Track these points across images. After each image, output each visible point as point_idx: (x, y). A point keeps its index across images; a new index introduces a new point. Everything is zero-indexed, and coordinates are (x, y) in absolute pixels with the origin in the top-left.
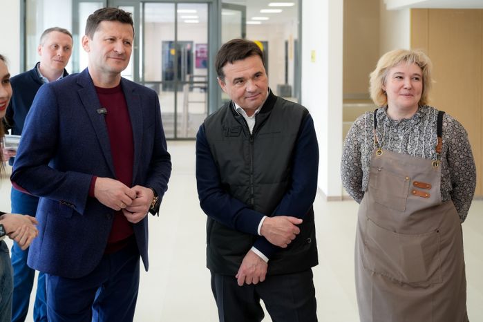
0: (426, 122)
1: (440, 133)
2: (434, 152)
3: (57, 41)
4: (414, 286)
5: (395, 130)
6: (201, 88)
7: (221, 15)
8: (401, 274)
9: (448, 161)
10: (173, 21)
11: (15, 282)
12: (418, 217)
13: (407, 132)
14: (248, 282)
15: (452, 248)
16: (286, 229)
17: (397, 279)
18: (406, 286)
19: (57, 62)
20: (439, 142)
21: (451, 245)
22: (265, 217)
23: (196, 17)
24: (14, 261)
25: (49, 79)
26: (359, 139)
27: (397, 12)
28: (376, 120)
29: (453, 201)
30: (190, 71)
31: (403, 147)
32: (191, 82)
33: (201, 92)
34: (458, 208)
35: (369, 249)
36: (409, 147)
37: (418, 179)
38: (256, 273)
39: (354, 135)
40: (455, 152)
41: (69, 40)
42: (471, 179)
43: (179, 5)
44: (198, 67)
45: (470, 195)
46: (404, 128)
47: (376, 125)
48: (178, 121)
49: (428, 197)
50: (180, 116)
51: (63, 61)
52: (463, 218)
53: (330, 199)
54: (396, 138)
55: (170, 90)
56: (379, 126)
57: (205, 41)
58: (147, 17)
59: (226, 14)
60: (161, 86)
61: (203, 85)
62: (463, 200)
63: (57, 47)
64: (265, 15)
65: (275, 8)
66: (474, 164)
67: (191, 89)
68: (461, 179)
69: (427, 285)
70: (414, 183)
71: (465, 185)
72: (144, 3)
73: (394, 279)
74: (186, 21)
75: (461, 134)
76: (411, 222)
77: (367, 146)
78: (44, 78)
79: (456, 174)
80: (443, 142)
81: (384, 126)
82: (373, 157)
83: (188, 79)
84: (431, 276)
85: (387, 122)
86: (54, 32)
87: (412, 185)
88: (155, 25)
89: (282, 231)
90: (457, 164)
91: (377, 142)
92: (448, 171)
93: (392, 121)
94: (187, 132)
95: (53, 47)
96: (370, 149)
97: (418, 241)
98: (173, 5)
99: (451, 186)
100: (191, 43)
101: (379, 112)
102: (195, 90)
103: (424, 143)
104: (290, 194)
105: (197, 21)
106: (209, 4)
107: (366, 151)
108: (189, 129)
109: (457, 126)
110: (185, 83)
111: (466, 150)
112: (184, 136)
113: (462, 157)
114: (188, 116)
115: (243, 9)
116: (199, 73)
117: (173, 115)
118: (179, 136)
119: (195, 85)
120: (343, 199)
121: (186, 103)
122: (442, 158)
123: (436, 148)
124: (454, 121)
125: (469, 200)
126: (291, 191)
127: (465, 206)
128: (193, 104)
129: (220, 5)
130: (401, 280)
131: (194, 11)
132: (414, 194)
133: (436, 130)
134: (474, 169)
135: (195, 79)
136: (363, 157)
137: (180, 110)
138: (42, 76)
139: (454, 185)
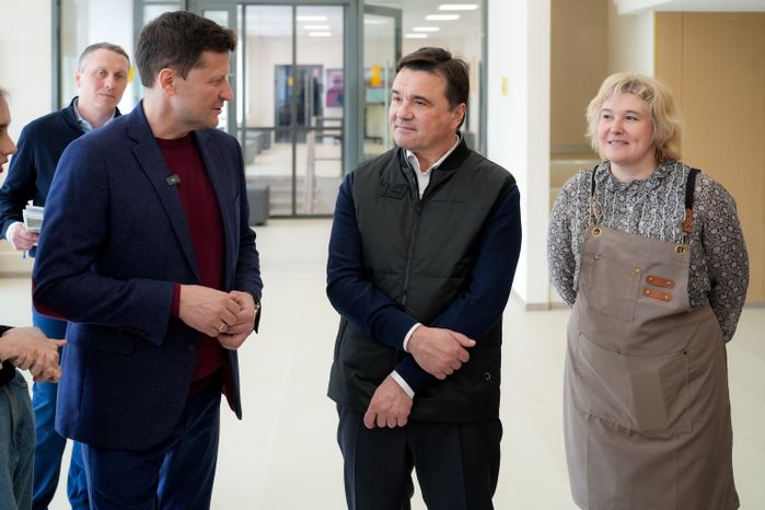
0: (670, 185)
1: (689, 202)
2: (678, 231)
3: (105, 64)
4: (650, 437)
5: (622, 198)
6: (336, 137)
7: (362, 25)
8: (628, 417)
9: (704, 246)
10: (290, 33)
11: (39, 437)
12: (652, 329)
13: (639, 200)
14: (381, 424)
15: (709, 378)
16: (447, 349)
17: (623, 425)
18: (636, 437)
19: (105, 98)
20: (688, 217)
21: (707, 374)
22: (418, 324)
23: (327, 27)
24: (37, 404)
25: (91, 123)
26: (568, 212)
27: (634, 18)
28: (595, 183)
29: (713, 308)
30: (317, 111)
31: (633, 224)
32: (319, 128)
33: (335, 144)
34: (721, 319)
35: (581, 378)
36: (641, 223)
37: (654, 272)
38: (392, 409)
39: (562, 206)
40: (714, 232)
41: (124, 63)
42: (740, 273)
43: (299, 9)
44: (330, 104)
45: (739, 298)
46: (636, 195)
47: (593, 190)
48: (298, 189)
49: (668, 300)
50: (302, 181)
51: (114, 96)
52: (728, 334)
53: (531, 307)
54: (622, 210)
55: (286, 142)
56: (597, 192)
57: (339, 65)
58: (249, 27)
59: (371, 22)
60: (273, 134)
61: (338, 133)
62: (728, 306)
63: (104, 73)
64: (433, 23)
65: (448, 13)
66: (744, 251)
67: (319, 139)
68: (724, 274)
69: (668, 436)
70: (647, 279)
71: (730, 282)
72: (244, 5)
73: (619, 426)
74: (312, 34)
75: (724, 204)
76: (643, 338)
77: (578, 221)
78: (84, 122)
79: (716, 266)
80: (695, 216)
81: (606, 191)
82: (586, 239)
83: (313, 123)
84: (676, 421)
85: (609, 185)
86: (100, 50)
87: (644, 282)
88: (262, 40)
89: (441, 351)
90: (717, 250)
91: (593, 216)
92: (704, 262)
93: (617, 184)
94: (313, 206)
95: (98, 75)
96: (583, 227)
97: (654, 367)
98: (289, 9)
99: (709, 285)
100: (320, 67)
101: (600, 169)
102: (326, 140)
103: (664, 218)
104: (464, 297)
105: (328, 34)
106: (345, 5)
107: (577, 229)
108: (315, 201)
109: (717, 193)
110: (310, 129)
111: (731, 229)
112: (309, 212)
113: (724, 239)
114: (314, 180)
115: (396, 14)
116: (331, 114)
117: (290, 178)
118: (299, 212)
119: (326, 132)
120: (551, 307)
121: (312, 161)
122: (692, 241)
123: (683, 225)
124: (713, 183)
125: (737, 306)
126: (467, 295)
127: (732, 315)
128: (322, 162)
129: (361, 8)
130: (629, 427)
131: (323, 18)
132: (648, 295)
133: (684, 197)
134: (746, 258)
135: (327, 124)
136: (574, 239)
137: (301, 171)
138: (80, 119)
139: (714, 283)
